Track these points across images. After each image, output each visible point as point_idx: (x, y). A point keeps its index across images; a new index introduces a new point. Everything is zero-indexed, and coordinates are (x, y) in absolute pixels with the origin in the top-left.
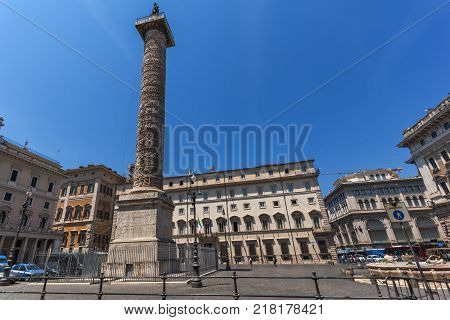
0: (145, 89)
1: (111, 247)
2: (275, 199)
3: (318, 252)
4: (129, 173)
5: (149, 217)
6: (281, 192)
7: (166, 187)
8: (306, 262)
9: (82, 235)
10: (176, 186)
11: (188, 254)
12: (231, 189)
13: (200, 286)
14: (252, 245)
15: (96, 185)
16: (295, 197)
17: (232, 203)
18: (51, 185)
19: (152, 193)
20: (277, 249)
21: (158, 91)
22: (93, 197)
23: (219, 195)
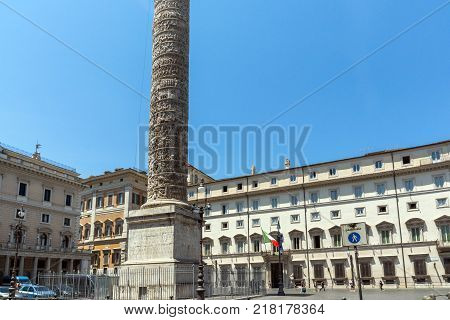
2: (382, 203)
6: (392, 192)
12: (312, 191)
14: (339, 264)
16: (414, 199)
17: (312, 210)
18: (69, 198)
20: (377, 270)
23: (294, 200)
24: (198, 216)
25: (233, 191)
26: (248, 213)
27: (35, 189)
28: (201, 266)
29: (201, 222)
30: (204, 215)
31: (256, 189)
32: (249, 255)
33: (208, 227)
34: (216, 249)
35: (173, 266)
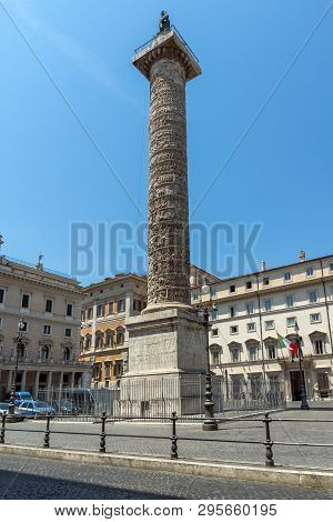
0: (153, 161)
18: (70, 307)
24: (203, 320)
25: (241, 290)
26: (260, 315)
27: (37, 300)
28: (209, 376)
29: (206, 325)
30: (210, 319)
31: (267, 287)
32: (263, 362)
33: (215, 332)
34: (226, 357)
35: (177, 377)
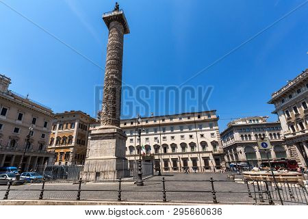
0: (109, 62)
1: (86, 162)
2: (191, 134)
3: (215, 165)
4: (98, 116)
5: (111, 144)
6: (194, 129)
7: (122, 125)
8: (207, 171)
9: (67, 155)
10: (129, 125)
11: (135, 166)
12: (163, 127)
13: (142, 185)
14: (175, 161)
15: (76, 124)
16: (203, 133)
17: (163, 136)
18: (46, 123)
19: (113, 129)
20: (190, 163)
21: (118, 64)
22: (74, 131)
23: (156, 131)
